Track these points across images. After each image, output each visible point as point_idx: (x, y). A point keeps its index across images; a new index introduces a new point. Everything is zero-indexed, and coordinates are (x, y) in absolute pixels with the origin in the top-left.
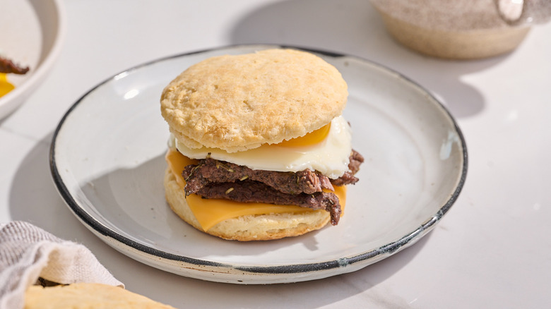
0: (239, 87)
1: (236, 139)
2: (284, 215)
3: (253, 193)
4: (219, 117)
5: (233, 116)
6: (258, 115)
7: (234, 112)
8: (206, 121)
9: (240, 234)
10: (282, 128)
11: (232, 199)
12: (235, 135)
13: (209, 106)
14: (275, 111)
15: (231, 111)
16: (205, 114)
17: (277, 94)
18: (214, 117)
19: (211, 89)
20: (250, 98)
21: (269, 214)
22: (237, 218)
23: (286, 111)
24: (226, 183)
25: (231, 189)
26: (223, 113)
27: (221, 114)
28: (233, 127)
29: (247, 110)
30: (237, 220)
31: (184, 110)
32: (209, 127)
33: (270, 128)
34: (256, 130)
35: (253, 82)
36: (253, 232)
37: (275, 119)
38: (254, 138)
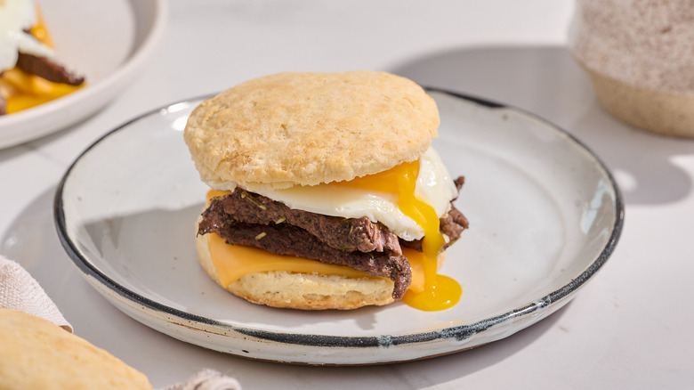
0: (283, 106)
1: (258, 172)
2: (332, 277)
3: (293, 243)
4: (245, 142)
5: (262, 142)
6: (294, 144)
7: (265, 137)
8: (226, 144)
9: (269, 296)
10: (321, 165)
11: (264, 248)
12: (257, 167)
13: (237, 127)
14: (317, 141)
15: (262, 136)
16: (228, 136)
17: (327, 120)
18: (237, 141)
19: (248, 105)
20: (291, 122)
21: (311, 274)
22: (266, 272)
23: (331, 144)
24: (258, 225)
25: (263, 235)
26: (251, 137)
27: (247, 137)
28: (258, 156)
29: (282, 137)
30: (265, 276)
31: (207, 130)
32: (228, 153)
33: (305, 163)
34: (285, 164)
35: (302, 102)
36: (285, 295)
37: (313, 152)
38: (281, 174)
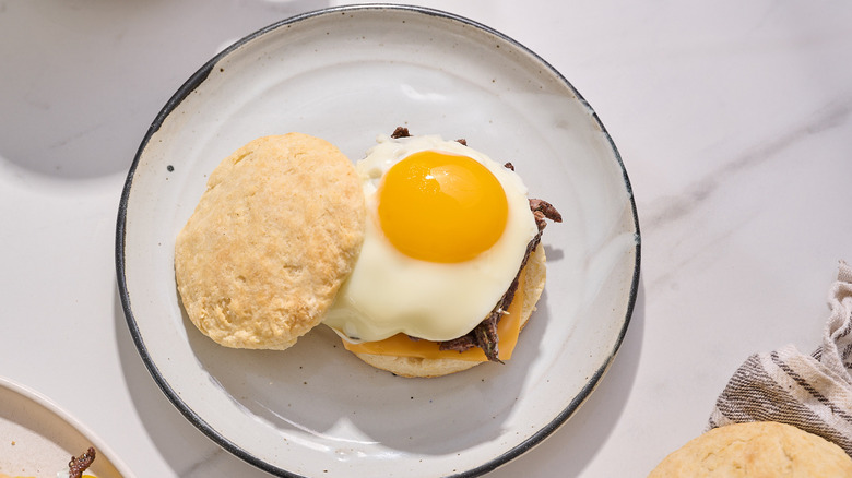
0: (262, 258)
1: (320, 308)
4: (285, 305)
5: (293, 291)
6: (312, 267)
7: (288, 286)
8: (277, 320)
10: (344, 255)
12: (317, 305)
13: (261, 305)
14: (319, 248)
15: (286, 288)
16: (268, 314)
17: (300, 230)
18: (280, 310)
19: (239, 284)
20: (286, 259)
23: (327, 237)
26: (282, 297)
27: (280, 300)
28: (307, 301)
29: (297, 273)
31: (244, 327)
32: (287, 322)
33: (335, 267)
34: (326, 282)
35: (266, 240)
37: (328, 255)
